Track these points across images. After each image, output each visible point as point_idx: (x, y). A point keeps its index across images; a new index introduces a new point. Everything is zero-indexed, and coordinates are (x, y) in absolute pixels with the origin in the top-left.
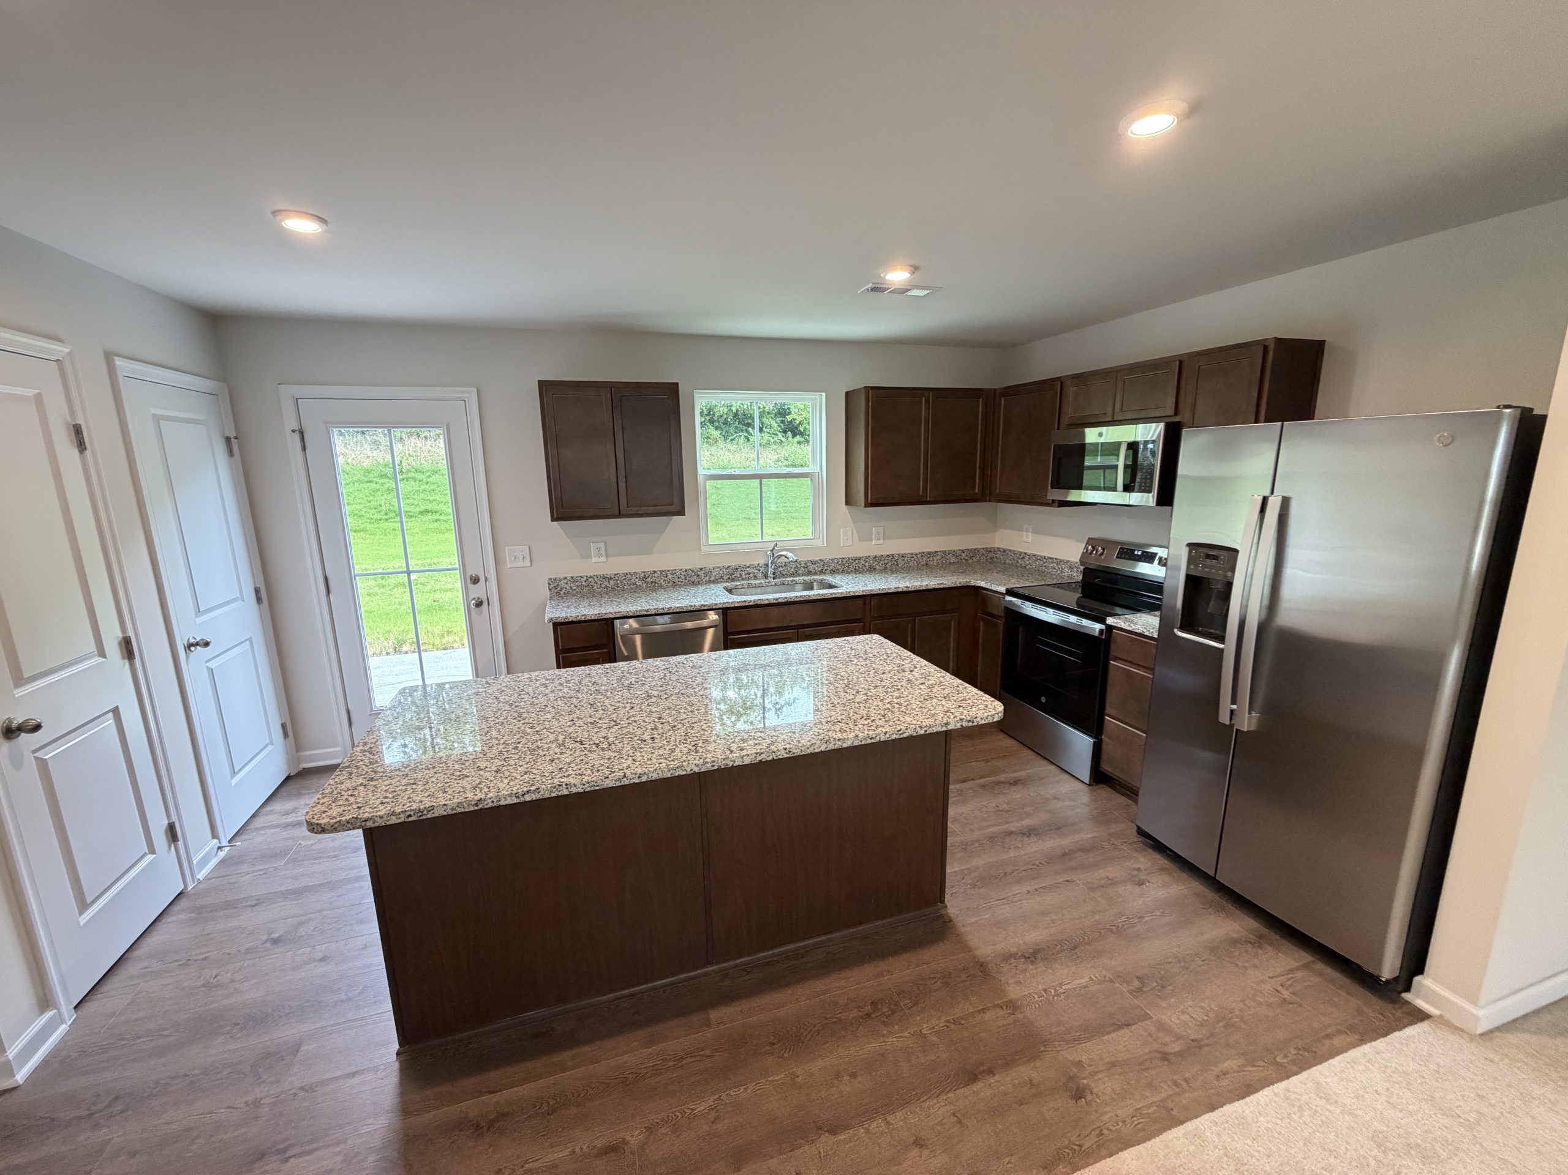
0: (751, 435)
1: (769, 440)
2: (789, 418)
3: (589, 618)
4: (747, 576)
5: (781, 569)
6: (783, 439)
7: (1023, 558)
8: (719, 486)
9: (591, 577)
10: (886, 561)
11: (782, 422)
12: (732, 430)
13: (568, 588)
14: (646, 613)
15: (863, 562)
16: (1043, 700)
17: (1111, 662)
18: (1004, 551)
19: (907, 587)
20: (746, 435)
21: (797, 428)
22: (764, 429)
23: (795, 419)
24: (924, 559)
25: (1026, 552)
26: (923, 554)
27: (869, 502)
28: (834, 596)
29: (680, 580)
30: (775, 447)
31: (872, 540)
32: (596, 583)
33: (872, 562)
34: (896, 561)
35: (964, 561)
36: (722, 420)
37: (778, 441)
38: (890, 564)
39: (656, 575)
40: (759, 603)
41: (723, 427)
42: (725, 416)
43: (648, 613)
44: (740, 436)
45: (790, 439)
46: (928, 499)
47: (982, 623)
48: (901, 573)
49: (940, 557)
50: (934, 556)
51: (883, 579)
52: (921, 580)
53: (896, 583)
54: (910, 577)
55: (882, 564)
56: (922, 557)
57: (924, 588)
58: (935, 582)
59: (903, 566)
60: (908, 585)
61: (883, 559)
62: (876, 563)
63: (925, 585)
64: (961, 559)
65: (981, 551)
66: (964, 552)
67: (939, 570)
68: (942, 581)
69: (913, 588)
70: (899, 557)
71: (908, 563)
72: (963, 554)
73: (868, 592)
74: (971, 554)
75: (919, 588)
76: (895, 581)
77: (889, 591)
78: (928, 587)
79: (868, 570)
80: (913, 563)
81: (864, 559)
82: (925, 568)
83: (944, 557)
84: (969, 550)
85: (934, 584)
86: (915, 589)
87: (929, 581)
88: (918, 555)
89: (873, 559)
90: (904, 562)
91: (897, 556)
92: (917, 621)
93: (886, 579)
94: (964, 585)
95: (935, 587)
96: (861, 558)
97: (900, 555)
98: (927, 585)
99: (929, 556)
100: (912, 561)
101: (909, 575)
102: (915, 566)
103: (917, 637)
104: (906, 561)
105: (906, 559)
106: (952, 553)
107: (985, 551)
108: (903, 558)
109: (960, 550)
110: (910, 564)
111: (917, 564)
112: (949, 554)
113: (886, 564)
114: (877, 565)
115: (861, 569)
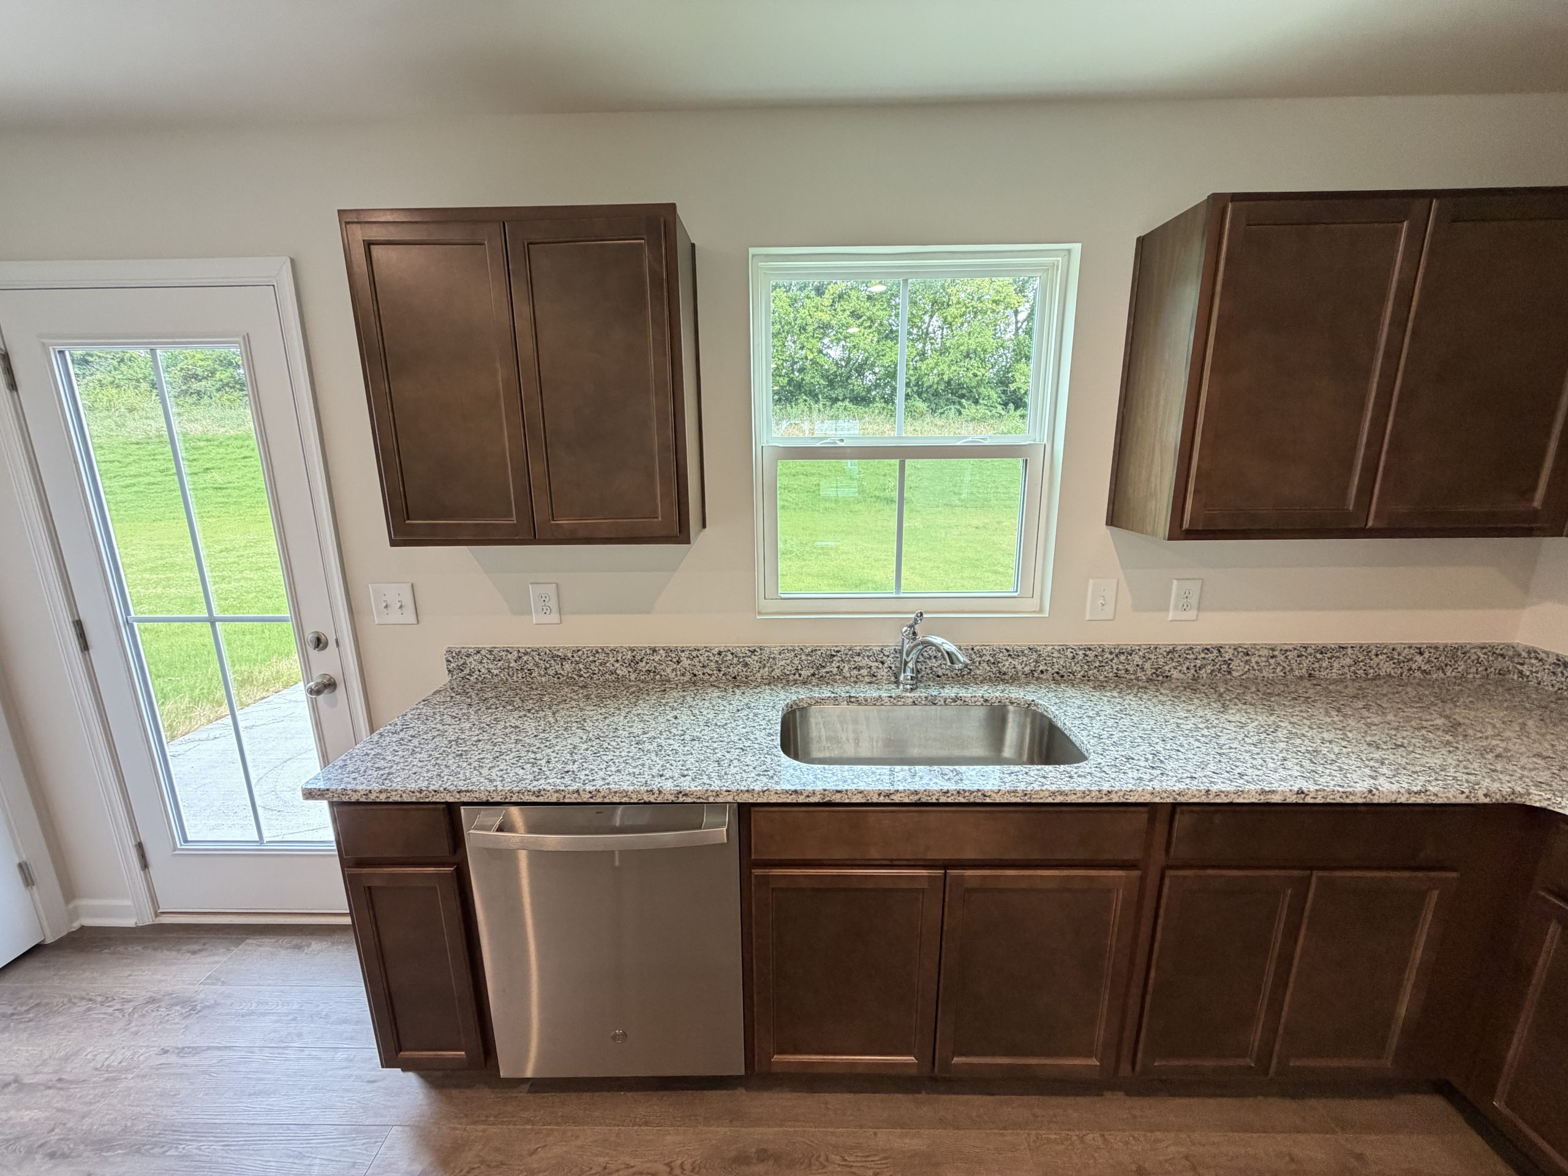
0: (964, 408)
1: (985, 414)
2: (1012, 387)
3: (397, 799)
4: (855, 672)
5: (933, 663)
6: (1003, 413)
8: (919, 466)
9: (526, 654)
10: (1199, 663)
11: (1004, 392)
12: (942, 402)
13: (483, 670)
14: (534, 799)
15: (1137, 660)
19: (1300, 792)
20: (958, 407)
21: (1021, 399)
22: (981, 401)
23: (1019, 388)
26: (1302, 651)
27: (1186, 525)
28: (1059, 799)
29: (707, 670)
30: (992, 421)
31: (1167, 610)
32: (537, 665)
33: (1161, 661)
34: (1227, 663)
35: (1418, 674)
36: (931, 391)
37: (997, 415)
38: (1209, 668)
39: (657, 658)
40: (837, 798)
41: (932, 398)
42: (935, 386)
43: (541, 799)
44: (950, 409)
45: (1012, 412)
46: (1370, 524)
48: (1251, 710)
49: (1351, 662)
50: (1333, 656)
51: (1205, 732)
52: (1333, 757)
53: (1255, 762)
54: (1285, 732)
55: (1188, 668)
56: (1298, 656)
57: (1361, 801)
58: (1398, 782)
59: (1244, 677)
60: (1305, 785)
61: (1192, 656)
62: (1174, 664)
63: (1365, 790)
64: (1410, 669)
65: (1473, 651)
66: (1421, 654)
67: (1360, 704)
68: (1415, 776)
69: (1323, 797)
70: (1236, 653)
71: (1260, 671)
72: (1419, 658)
73: (1168, 797)
74: (1443, 658)
75: (1341, 797)
76: (1246, 751)
77: (1241, 800)
78: (1376, 797)
79: (1149, 680)
80: (1271, 671)
81: (1141, 653)
82: (1311, 691)
83: (1362, 661)
84: (1436, 648)
85: (1395, 787)
86: (1329, 801)
87: (1367, 771)
88: (1288, 653)
89: (1165, 654)
90: (1247, 667)
91: (1231, 651)
92: (1314, 880)
93: (1212, 731)
94: (1501, 800)
95: (1399, 801)
96: (1133, 651)
97: (1240, 649)
98: (1370, 791)
99: (1319, 656)
100: (1270, 665)
101: (1280, 723)
102: (1279, 680)
103: (1305, 921)
104: (1253, 664)
105: (1254, 660)
106: (1386, 654)
107: (1485, 654)
108: (1248, 658)
109: (1410, 647)
110: (1265, 674)
111: (1282, 674)
112: (1377, 655)
113: (1200, 668)
114: (1175, 668)
115: (1133, 677)
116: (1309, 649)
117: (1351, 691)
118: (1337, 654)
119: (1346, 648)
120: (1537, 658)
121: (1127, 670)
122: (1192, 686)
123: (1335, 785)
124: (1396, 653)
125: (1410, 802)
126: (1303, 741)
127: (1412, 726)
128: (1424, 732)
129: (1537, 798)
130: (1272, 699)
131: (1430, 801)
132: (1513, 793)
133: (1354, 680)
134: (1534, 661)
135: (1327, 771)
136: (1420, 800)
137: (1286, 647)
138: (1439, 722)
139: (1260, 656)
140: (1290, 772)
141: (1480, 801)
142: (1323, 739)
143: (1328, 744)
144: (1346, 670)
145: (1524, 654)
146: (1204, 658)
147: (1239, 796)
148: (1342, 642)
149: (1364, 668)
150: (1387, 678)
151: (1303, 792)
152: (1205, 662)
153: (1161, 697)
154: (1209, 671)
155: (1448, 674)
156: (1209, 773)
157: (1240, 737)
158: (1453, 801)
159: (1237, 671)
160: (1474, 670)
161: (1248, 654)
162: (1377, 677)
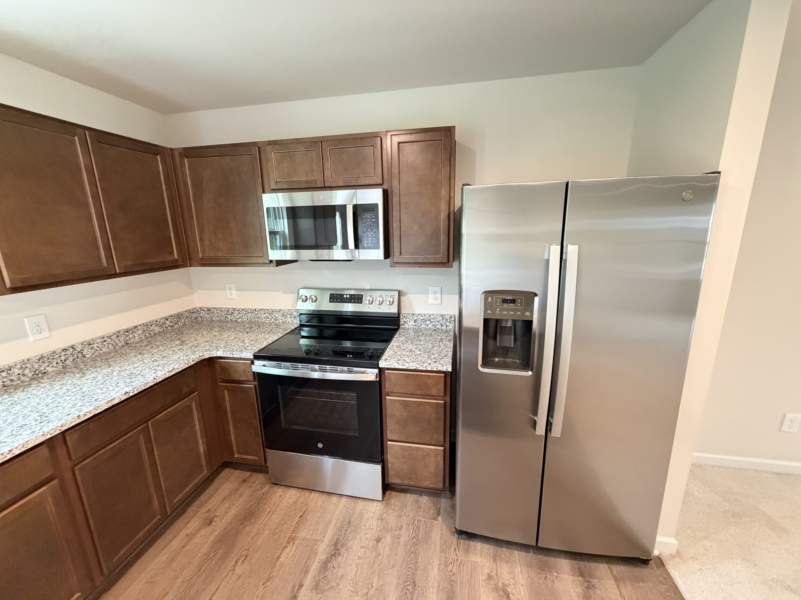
7: (232, 313)
10: (63, 358)
16: (320, 445)
17: (387, 397)
18: (209, 310)
24: (122, 339)
25: (234, 307)
26: (118, 334)
27: (8, 285)
31: (26, 335)
33: (36, 366)
34: (81, 352)
35: (170, 328)
38: (71, 359)
46: (118, 271)
47: (226, 392)
48: (99, 369)
49: (142, 332)
50: (133, 332)
51: (74, 390)
52: (139, 372)
53: (103, 391)
54: (117, 371)
55: (57, 363)
56: (117, 337)
57: (153, 384)
58: (164, 370)
59: (93, 356)
60: (127, 389)
61: (57, 356)
62: (46, 364)
63: (152, 379)
64: (166, 327)
65: (184, 313)
66: (167, 320)
67: (149, 347)
68: (170, 365)
69: (137, 390)
70: (84, 346)
71: (101, 350)
72: (167, 322)
73: (55, 431)
74: (175, 319)
75: (144, 386)
76: (98, 389)
77: (99, 411)
78: (158, 380)
79: (32, 379)
80: (107, 348)
81: (18, 367)
82: (128, 350)
83: (147, 330)
84: (172, 316)
85: (163, 373)
86: (140, 390)
87: (153, 371)
88: (112, 337)
89: (37, 361)
90: (93, 350)
91: (80, 346)
92: (150, 425)
93: (78, 388)
94: (198, 360)
95: (166, 377)
96: (11, 367)
97: (85, 343)
98: (155, 378)
99: (127, 334)
100: (105, 345)
101: (114, 369)
102: (112, 351)
103: (154, 443)
104: (96, 348)
105: (95, 346)
106: (154, 324)
107: (188, 313)
108: (91, 346)
109: (162, 319)
110: (104, 350)
111: (113, 347)
112: (151, 326)
113: (65, 361)
114: (48, 366)
115: (18, 382)
116: (121, 332)
117: (146, 343)
118: (135, 330)
119: (137, 326)
120: (202, 310)
121: (11, 380)
122: (64, 370)
123: (140, 383)
124: (158, 323)
125: (170, 375)
126: (126, 372)
127: (168, 348)
128: (173, 348)
129: (207, 355)
130: (110, 360)
131: (177, 372)
132: (200, 356)
133: (146, 339)
134: (202, 311)
135: (137, 379)
136: (174, 373)
137: (109, 335)
138: (178, 342)
139: (97, 343)
140: (120, 387)
141: (192, 364)
142: (134, 367)
143: (137, 369)
144: (141, 336)
145: (199, 310)
146: (65, 355)
147: (97, 409)
148: (135, 325)
149: (148, 332)
150: (159, 334)
151: (127, 393)
152: (66, 356)
153: (42, 385)
154: (71, 360)
155: (180, 325)
156: (78, 408)
157: (94, 384)
158: (184, 368)
159: (88, 354)
160: (187, 320)
161: (90, 344)
162: (155, 334)
